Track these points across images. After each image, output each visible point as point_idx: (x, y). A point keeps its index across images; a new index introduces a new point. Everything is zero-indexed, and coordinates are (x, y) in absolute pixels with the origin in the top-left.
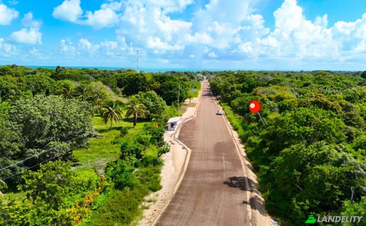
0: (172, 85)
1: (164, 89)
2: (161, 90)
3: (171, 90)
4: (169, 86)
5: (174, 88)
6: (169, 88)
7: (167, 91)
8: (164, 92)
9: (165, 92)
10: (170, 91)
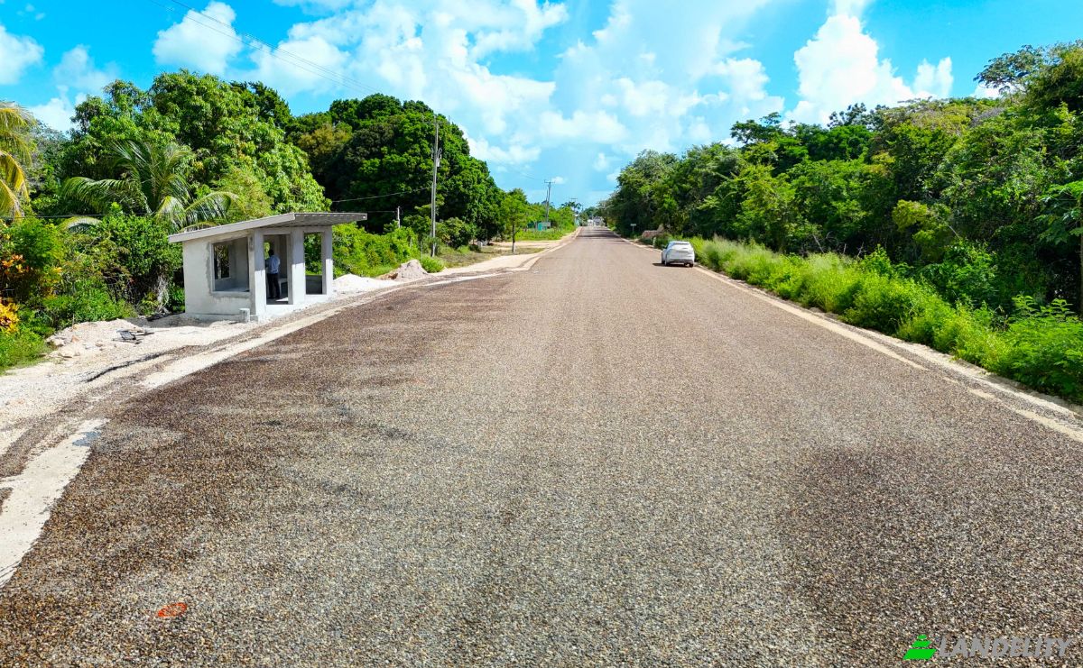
0: (409, 128)
1: (361, 149)
2: (350, 156)
3: (401, 153)
4: (389, 134)
5: (416, 139)
6: (390, 143)
7: (381, 155)
8: (361, 164)
9: (367, 163)
10: (397, 158)
